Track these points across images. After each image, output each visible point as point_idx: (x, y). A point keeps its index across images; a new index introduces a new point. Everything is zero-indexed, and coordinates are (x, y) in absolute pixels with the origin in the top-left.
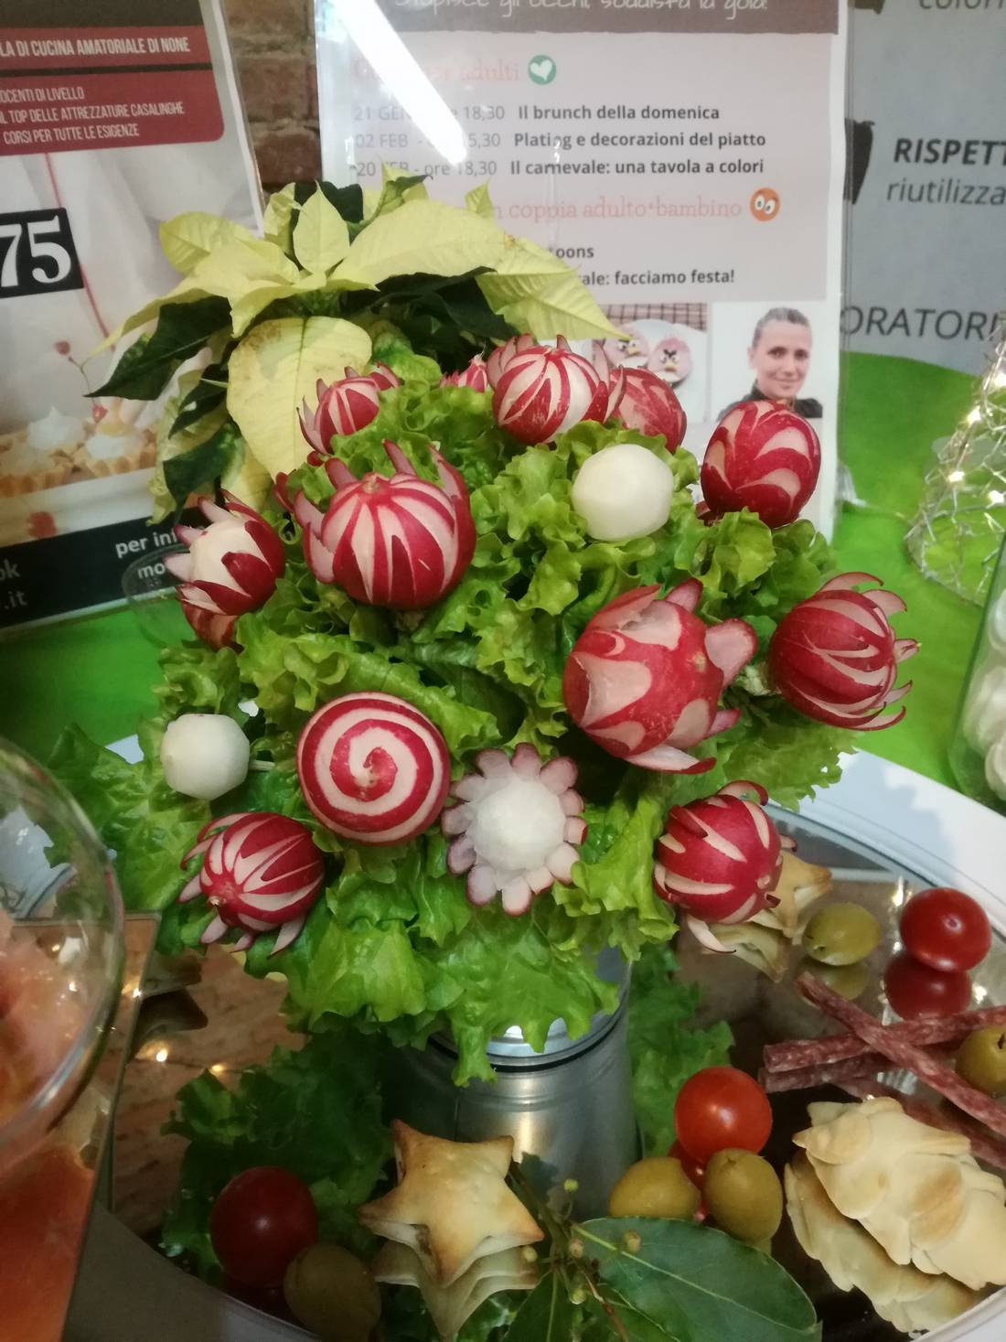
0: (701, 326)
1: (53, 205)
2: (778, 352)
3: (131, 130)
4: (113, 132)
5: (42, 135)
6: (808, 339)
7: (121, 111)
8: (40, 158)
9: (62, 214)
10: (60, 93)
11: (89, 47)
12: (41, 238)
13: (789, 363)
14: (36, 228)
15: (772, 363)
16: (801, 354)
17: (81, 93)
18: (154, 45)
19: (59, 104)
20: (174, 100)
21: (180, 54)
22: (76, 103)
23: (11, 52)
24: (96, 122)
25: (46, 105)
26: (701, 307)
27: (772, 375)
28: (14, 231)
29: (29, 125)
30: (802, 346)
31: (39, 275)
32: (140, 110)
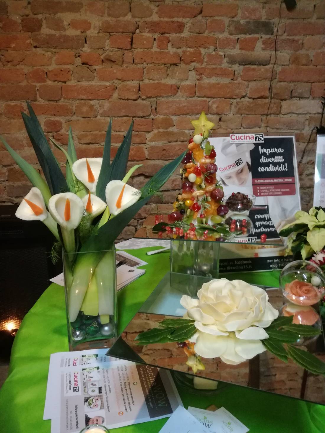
3: (281, 193)
4: (277, 193)
5: (267, 194)
7: (279, 190)
8: (266, 197)
9: (268, 206)
10: (270, 187)
11: (276, 181)
17: (273, 187)
18: (286, 180)
19: (270, 189)
20: (288, 189)
21: (290, 181)
22: (273, 189)
23: (264, 181)
24: (275, 192)
25: (268, 189)
29: (265, 192)
32: (283, 190)
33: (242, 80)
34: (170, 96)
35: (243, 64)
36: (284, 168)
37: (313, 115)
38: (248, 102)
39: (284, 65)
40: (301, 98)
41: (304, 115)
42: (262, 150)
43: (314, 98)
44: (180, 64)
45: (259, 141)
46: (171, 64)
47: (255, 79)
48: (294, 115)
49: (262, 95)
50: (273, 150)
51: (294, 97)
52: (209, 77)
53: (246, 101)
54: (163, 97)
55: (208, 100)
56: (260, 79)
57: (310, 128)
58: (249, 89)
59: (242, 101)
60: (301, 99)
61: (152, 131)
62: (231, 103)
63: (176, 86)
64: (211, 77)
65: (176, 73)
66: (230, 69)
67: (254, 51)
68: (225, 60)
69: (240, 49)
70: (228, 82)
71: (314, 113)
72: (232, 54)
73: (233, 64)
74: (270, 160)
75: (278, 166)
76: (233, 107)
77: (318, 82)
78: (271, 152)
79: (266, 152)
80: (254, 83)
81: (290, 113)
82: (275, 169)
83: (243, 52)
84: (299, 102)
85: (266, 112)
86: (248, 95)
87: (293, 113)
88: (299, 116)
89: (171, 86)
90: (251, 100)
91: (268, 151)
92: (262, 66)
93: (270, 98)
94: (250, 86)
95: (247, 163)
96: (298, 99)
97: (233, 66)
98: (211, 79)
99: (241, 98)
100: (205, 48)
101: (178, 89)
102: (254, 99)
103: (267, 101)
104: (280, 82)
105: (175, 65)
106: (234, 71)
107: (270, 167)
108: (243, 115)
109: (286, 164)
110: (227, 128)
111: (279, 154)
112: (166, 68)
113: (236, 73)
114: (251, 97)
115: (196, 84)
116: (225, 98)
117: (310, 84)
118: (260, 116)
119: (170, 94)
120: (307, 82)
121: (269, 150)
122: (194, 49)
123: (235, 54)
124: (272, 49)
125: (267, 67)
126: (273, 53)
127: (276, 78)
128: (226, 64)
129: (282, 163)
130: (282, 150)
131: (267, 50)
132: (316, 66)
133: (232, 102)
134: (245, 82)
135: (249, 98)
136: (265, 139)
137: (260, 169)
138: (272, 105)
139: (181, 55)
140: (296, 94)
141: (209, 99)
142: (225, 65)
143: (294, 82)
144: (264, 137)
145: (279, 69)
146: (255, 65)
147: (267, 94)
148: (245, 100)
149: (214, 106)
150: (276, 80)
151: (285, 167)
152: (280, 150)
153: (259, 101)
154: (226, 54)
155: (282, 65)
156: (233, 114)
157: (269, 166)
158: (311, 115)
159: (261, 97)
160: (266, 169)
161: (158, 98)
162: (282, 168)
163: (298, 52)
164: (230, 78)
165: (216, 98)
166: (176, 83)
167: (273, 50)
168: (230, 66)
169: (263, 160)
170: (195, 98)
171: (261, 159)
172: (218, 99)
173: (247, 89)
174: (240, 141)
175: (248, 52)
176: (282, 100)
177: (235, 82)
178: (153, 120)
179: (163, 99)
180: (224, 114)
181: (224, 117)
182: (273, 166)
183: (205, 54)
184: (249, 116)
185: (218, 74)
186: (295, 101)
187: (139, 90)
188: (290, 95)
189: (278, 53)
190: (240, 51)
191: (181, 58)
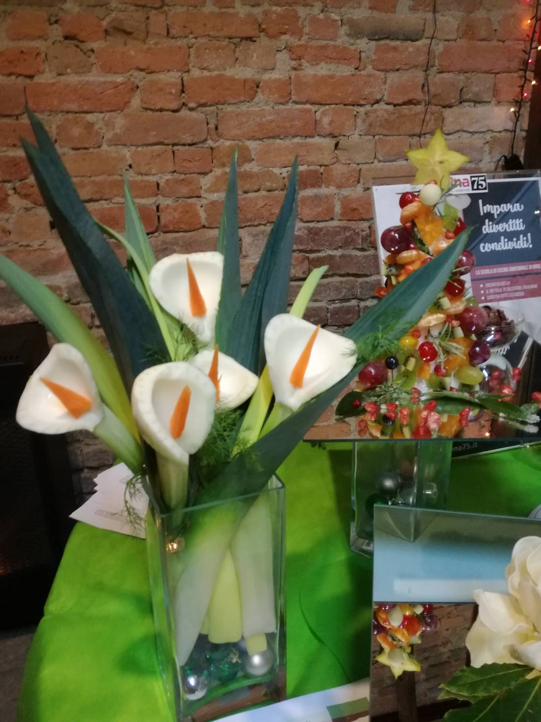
3: (523, 294)
4: (517, 294)
5: (498, 296)
7: (519, 288)
10: (503, 283)
11: (513, 269)
17: (509, 283)
18: (531, 267)
19: (503, 287)
20: (535, 284)
21: (538, 269)
22: (506, 286)
23: (492, 272)
24: (512, 292)
25: (500, 287)
29: (495, 294)
32: (525, 287)
33: (374, 69)
34: (242, 102)
35: (377, 37)
36: (525, 242)
37: (497, 134)
38: (386, 111)
39: (448, 40)
40: (477, 102)
41: (482, 134)
42: (484, 209)
43: (499, 102)
44: (259, 37)
45: (478, 189)
46: (242, 39)
47: (397, 67)
48: (465, 135)
49: (411, 98)
50: (505, 208)
51: (466, 101)
52: (314, 63)
53: (381, 109)
54: (229, 104)
55: (314, 108)
56: (407, 67)
57: (492, 158)
58: (387, 86)
59: (376, 110)
60: (477, 104)
61: (211, 172)
62: (355, 113)
63: (254, 81)
64: (317, 64)
65: (252, 57)
66: (353, 48)
67: (395, 12)
68: (343, 30)
69: (370, 8)
70: (350, 73)
71: (499, 130)
72: (355, 18)
73: (358, 38)
74: (501, 227)
75: (515, 239)
76: (359, 121)
77: (507, 72)
78: (501, 212)
79: (492, 212)
80: (397, 74)
81: (458, 131)
82: (510, 246)
83: (375, 14)
84: (474, 109)
85: (417, 130)
86: (385, 98)
87: (465, 131)
88: (474, 137)
89: (245, 81)
90: (390, 107)
91: (495, 210)
92: (409, 42)
93: (423, 104)
94: (388, 81)
96: (472, 104)
97: (358, 41)
98: (318, 68)
99: (372, 105)
100: (305, 5)
101: (258, 87)
102: (395, 105)
103: (420, 108)
104: (441, 72)
105: (250, 39)
106: (360, 52)
107: (500, 242)
108: (377, 137)
109: (529, 235)
110: (349, 162)
111: (516, 215)
112: (233, 46)
113: (363, 55)
114: (390, 101)
115: (290, 78)
116: (345, 105)
117: (493, 76)
118: (407, 137)
119: (242, 99)
120: (487, 72)
121: (498, 206)
122: (284, 8)
123: (360, 17)
124: (428, 9)
125: (418, 43)
126: (430, 16)
127: (433, 66)
128: (346, 38)
129: (521, 232)
130: (520, 208)
131: (418, 10)
132: (504, 42)
133: (358, 112)
134: (380, 72)
135: (388, 104)
136: (489, 184)
137: (484, 249)
138: (428, 118)
139: (260, 20)
140: (469, 96)
141: (316, 107)
142: (342, 39)
143: (465, 72)
144: (488, 181)
145: (439, 48)
146: (398, 39)
147: (419, 95)
148: (380, 107)
149: (326, 120)
150: (435, 68)
151: (527, 241)
152: (517, 207)
153: (405, 109)
154: (345, 17)
155: (445, 40)
156: (360, 135)
157: (498, 241)
158: (494, 134)
159: (410, 102)
160: (494, 246)
161: (220, 107)
162: (522, 244)
163: (472, 15)
164: (353, 66)
165: (329, 104)
166: (253, 75)
167: (429, 11)
168: (352, 41)
169: (488, 228)
170: (290, 106)
171: (484, 227)
172: (333, 106)
173: (383, 87)
175: (384, 14)
176: (444, 107)
177: (363, 72)
178: (212, 149)
179: (229, 108)
180: (344, 136)
181: (343, 141)
182: (506, 240)
183: (305, 19)
184: (388, 138)
185: (331, 58)
186: (467, 108)
187: (183, 92)
188: (459, 98)
189: (438, 16)
190: (370, 11)
191: (260, 26)
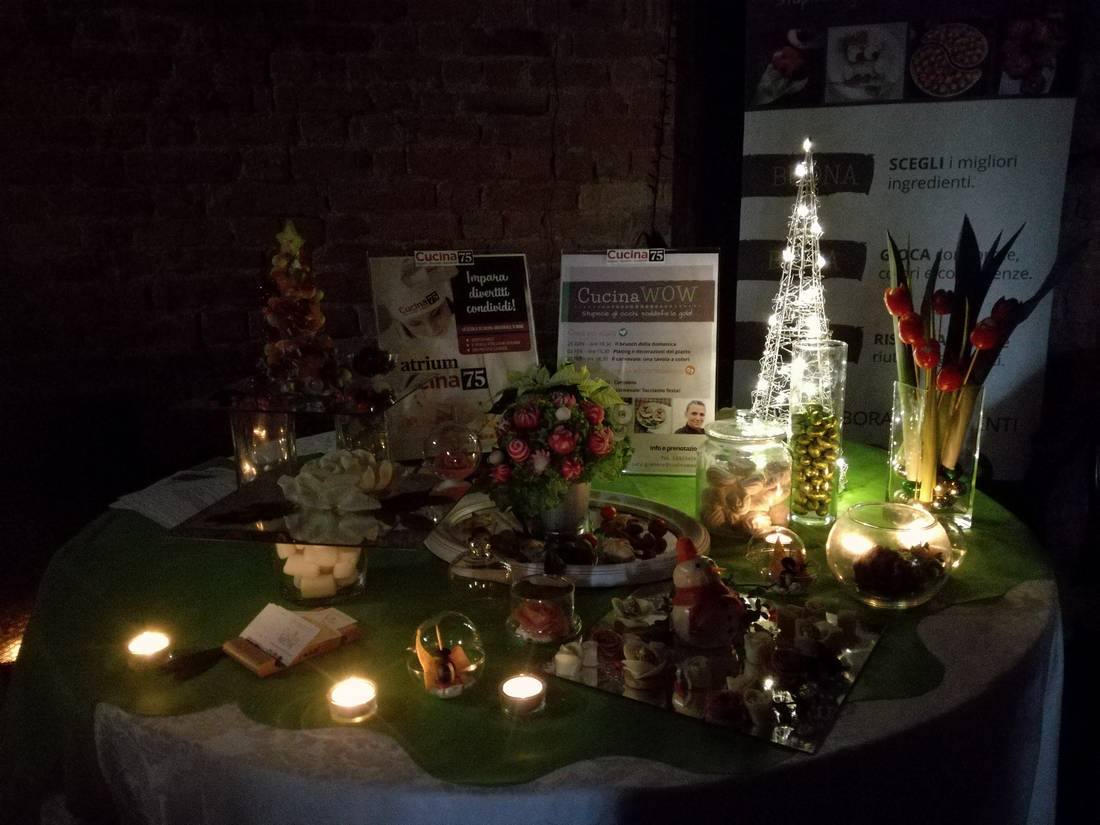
0: (670, 405)
1: (482, 366)
2: (695, 414)
6: (705, 410)
7: (503, 343)
8: (480, 355)
9: (484, 369)
10: (488, 339)
11: (497, 328)
12: (478, 375)
13: (698, 417)
14: (477, 372)
15: (693, 417)
16: (702, 415)
17: (493, 339)
18: (514, 327)
19: (487, 342)
20: (517, 340)
21: (520, 329)
22: (491, 342)
23: (477, 330)
25: (484, 342)
26: (670, 400)
27: (693, 421)
28: (472, 373)
30: (701, 412)
31: (477, 384)
32: (508, 343)
33: (497, 143)
35: (497, 111)
36: (509, 306)
37: (639, 211)
38: (512, 185)
40: (612, 177)
42: (470, 278)
43: (635, 179)
45: (464, 262)
50: (490, 278)
51: (600, 176)
52: (430, 136)
53: (507, 184)
55: (433, 182)
58: (512, 161)
59: (500, 186)
60: (612, 179)
63: (366, 153)
64: (434, 138)
65: (363, 131)
66: (471, 122)
67: (515, 87)
68: (460, 105)
69: (488, 83)
70: (469, 147)
72: (472, 92)
73: (476, 112)
74: (487, 294)
75: (499, 304)
76: (483, 195)
78: (487, 281)
79: (478, 281)
82: (495, 309)
83: (494, 88)
84: (610, 185)
89: (355, 154)
90: (517, 182)
91: (482, 280)
92: (533, 116)
95: (447, 299)
96: (608, 179)
97: (477, 115)
98: (435, 142)
99: (497, 180)
101: (370, 159)
102: (522, 180)
105: (361, 112)
106: (480, 126)
107: (486, 305)
108: (504, 212)
109: (513, 300)
111: (501, 284)
113: (483, 129)
114: (517, 176)
115: (405, 152)
121: (484, 277)
123: (478, 92)
124: (550, 84)
125: (542, 117)
126: (552, 91)
128: (464, 112)
129: (505, 298)
130: (506, 278)
131: (541, 86)
134: (502, 147)
135: (514, 179)
136: (475, 259)
137: (470, 310)
140: (603, 171)
141: (435, 181)
142: (460, 113)
144: (473, 256)
146: (520, 114)
148: (505, 182)
149: (446, 194)
151: (511, 305)
152: (503, 278)
156: (486, 210)
160: (479, 309)
162: (506, 307)
163: (600, 90)
164: (473, 140)
165: (448, 178)
166: (365, 147)
167: (552, 86)
168: (470, 115)
169: (474, 294)
171: (470, 293)
174: (433, 263)
175: (503, 90)
176: (578, 182)
177: (483, 147)
178: (323, 221)
180: (467, 211)
181: (466, 216)
182: (491, 304)
183: (419, 93)
184: (517, 213)
185: (448, 133)
186: (603, 183)
188: (592, 172)
189: (562, 91)
190: (488, 87)
